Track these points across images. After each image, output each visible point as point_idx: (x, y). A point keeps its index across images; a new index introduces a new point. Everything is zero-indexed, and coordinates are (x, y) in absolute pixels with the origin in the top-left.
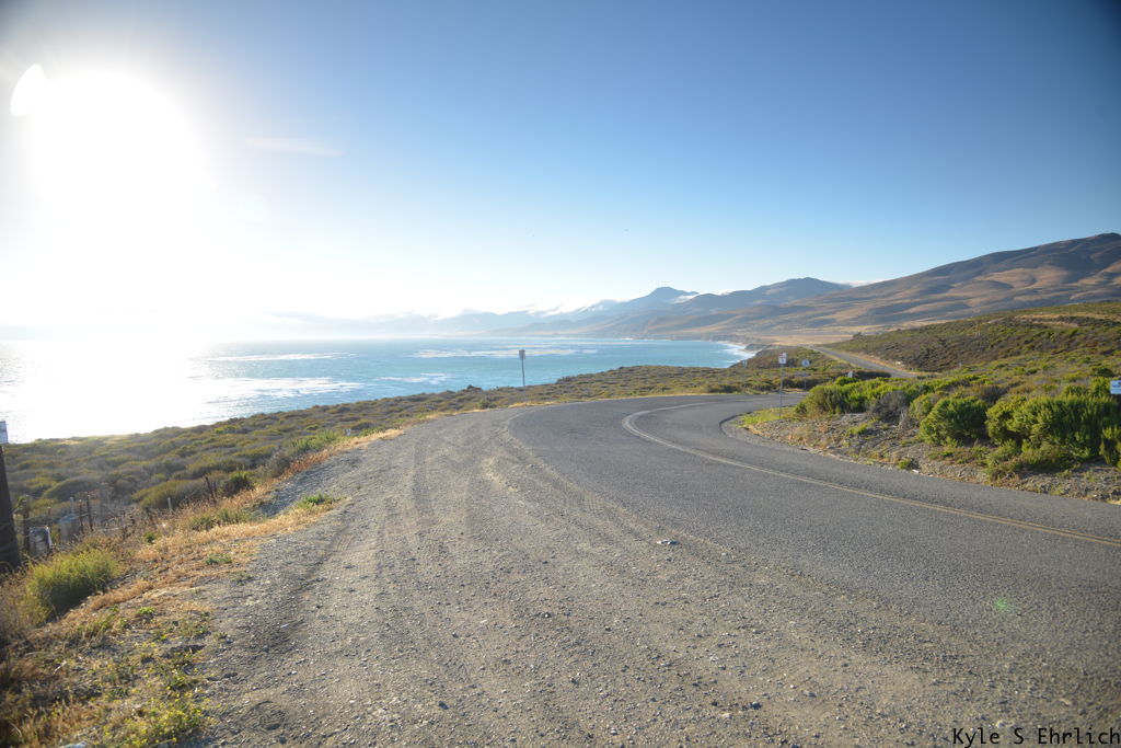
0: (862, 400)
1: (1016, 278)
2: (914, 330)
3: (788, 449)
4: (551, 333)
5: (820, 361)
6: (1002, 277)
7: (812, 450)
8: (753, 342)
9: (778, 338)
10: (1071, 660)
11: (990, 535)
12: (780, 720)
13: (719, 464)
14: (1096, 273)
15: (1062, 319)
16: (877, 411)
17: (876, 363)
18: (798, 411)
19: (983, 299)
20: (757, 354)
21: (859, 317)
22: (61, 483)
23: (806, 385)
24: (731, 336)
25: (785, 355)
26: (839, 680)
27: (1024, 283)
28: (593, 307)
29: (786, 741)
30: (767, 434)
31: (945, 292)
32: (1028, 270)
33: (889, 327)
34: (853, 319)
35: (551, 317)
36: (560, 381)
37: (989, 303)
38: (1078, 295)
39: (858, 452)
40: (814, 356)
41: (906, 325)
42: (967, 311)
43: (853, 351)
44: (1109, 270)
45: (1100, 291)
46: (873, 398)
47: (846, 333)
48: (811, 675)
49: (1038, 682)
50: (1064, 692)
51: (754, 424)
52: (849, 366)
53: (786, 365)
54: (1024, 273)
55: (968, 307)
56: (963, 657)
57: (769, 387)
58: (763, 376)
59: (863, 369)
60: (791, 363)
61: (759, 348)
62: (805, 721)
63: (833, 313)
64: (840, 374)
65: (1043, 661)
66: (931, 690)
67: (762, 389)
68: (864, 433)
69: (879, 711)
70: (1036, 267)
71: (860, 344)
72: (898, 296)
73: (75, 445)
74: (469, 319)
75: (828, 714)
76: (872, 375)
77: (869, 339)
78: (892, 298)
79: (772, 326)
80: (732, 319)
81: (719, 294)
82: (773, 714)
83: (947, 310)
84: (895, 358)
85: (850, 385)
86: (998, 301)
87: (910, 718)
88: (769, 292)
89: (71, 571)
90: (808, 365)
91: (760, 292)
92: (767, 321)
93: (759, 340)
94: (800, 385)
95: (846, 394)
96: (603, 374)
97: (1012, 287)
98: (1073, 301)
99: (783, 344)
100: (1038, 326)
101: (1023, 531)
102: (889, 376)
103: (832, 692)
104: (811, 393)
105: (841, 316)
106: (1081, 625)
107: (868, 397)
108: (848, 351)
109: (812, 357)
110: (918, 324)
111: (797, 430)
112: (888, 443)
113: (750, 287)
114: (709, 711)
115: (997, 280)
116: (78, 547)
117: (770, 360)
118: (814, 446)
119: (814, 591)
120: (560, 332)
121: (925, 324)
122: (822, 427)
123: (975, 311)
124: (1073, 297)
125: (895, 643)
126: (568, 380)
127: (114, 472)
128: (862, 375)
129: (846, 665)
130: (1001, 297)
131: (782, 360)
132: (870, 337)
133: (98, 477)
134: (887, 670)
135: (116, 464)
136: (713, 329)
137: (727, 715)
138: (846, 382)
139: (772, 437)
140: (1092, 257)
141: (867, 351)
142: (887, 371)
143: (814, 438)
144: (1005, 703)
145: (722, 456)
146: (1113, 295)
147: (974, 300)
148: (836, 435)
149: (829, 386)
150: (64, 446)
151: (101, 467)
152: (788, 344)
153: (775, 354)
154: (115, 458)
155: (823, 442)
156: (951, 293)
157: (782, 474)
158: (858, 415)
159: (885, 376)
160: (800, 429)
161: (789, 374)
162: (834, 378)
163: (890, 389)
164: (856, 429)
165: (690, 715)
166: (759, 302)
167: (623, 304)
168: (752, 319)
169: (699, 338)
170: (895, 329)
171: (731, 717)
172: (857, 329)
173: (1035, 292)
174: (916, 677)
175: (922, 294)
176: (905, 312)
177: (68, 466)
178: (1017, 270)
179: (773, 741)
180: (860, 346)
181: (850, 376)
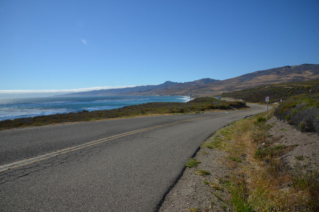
1: (263, 78)
2: (238, 91)
6: (260, 78)
9: (200, 95)
14: (284, 76)
21: (222, 89)
27: (266, 79)
31: (245, 82)
33: (231, 91)
54: (266, 76)
61: (195, 97)
70: (269, 75)
72: (233, 83)
78: (231, 83)
79: (199, 91)
80: (187, 90)
92: (197, 90)
99: (202, 96)
120: (139, 94)
136: (182, 92)
147: (253, 84)
156: (247, 82)
166: (195, 85)
167: (157, 86)
169: (178, 94)
175: (239, 82)
176: (235, 87)
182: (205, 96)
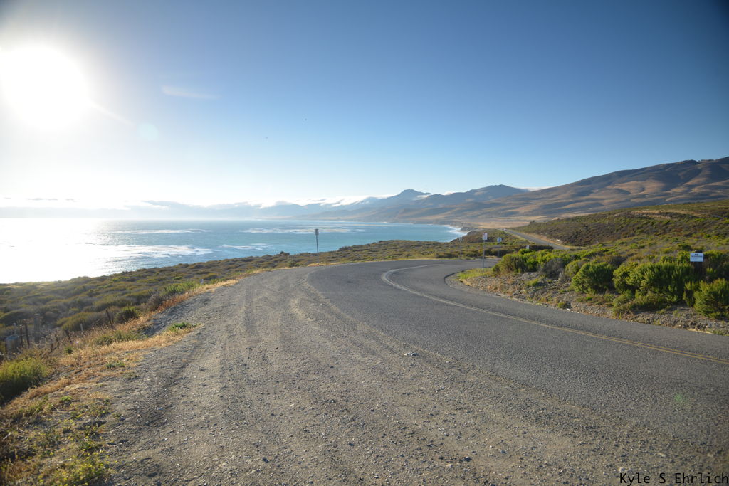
0: (535, 263)
1: (631, 188)
2: (568, 219)
3: (488, 295)
4: (336, 218)
5: (508, 239)
6: (624, 187)
7: (503, 296)
8: (466, 226)
9: (482, 224)
10: (665, 429)
11: (616, 350)
12: (483, 468)
13: (444, 304)
14: (681, 185)
15: (660, 214)
16: (545, 270)
17: (544, 240)
18: (494, 270)
19: (611, 200)
20: (469, 234)
21: (534, 210)
22: (6, 314)
23: (500, 254)
24: (452, 222)
25: (486, 234)
26: (520, 442)
27: (637, 191)
28: (363, 201)
29: (487, 482)
30: (475, 285)
31: (588, 195)
32: (640, 182)
33: (553, 217)
34: (530, 212)
35: (335, 207)
36: (341, 250)
37: (616, 203)
38: (670, 199)
39: (532, 297)
40: (504, 235)
41: (563, 216)
42: (601, 208)
43: (530, 232)
44: (689, 183)
45: (684, 196)
46: (542, 263)
47: (525, 221)
48: (503, 439)
49: (645, 442)
50: (661, 449)
51: (466, 278)
52: (527, 242)
53: (487, 241)
54: (637, 184)
55: (601, 205)
56: (599, 427)
57: (476, 255)
58: (472, 248)
59: (535, 244)
60: (490, 240)
61: (470, 230)
62: (499, 468)
63: (518, 208)
64: (522, 247)
65: (648, 429)
66: (578, 448)
67: (471, 256)
68: (536, 285)
69: (546, 462)
70: (645, 181)
71: (534, 228)
72: (558, 197)
73: (17, 289)
74: (282, 208)
75: (514, 464)
76: (541, 248)
77: (539, 225)
78: (554, 199)
79: (478, 215)
80: (452, 211)
81: (445, 193)
82: (479, 464)
83: (590, 207)
84: (556, 237)
85: (528, 254)
86: (620, 202)
87: (566, 466)
88: (476, 194)
89: (14, 372)
90: (501, 241)
91: (470, 193)
92: (475, 212)
93: (469, 224)
94: (496, 254)
95: (525, 259)
96: (369, 245)
97: (630, 193)
98: (667, 202)
99: (485, 227)
100: (646, 218)
101: (636, 348)
102: (552, 248)
103: (517, 449)
104: (503, 259)
105: (522, 210)
106: (671, 407)
107: (539, 261)
108: (526, 232)
109: (504, 236)
110: (571, 215)
111: (494, 283)
112: (551, 292)
113: (464, 190)
114: (438, 463)
115: (620, 188)
116: (19, 357)
117: (477, 237)
118: (505, 293)
119: (505, 386)
120: (341, 218)
121: (575, 216)
122: (510, 280)
123: (607, 208)
124: (667, 200)
125: (556, 419)
126: (346, 249)
127: (44, 306)
128: (535, 248)
129: (525, 433)
130: (623, 199)
131: (485, 238)
132: (540, 224)
133: (32, 310)
134: (551, 436)
135: (45, 302)
136: (441, 217)
137: (449, 465)
138: (526, 252)
139: (477, 287)
140: (680, 174)
141: (538, 232)
142: (550, 245)
143: (504, 288)
144: (625, 456)
145: (446, 299)
146: (692, 199)
147: (606, 201)
148: (518, 286)
149: (514, 255)
150: (9, 289)
151: (35, 303)
152: (488, 227)
153: (480, 233)
154: (45, 297)
155: (510, 290)
156: (591, 196)
157: (484, 311)
158: (532, 273)
159: (550, 248)
160: (495, 282)
161: (489, 246)
162: (517, 250)
163: (553, 256)
164: (531, 282)
165: (426, 465)
166: (470, 200)
167: (383, 200)
168: (465, 211)
169: (430, 222)
170: (556, 218)
171: (452, 466)
172: (532, 218)
173: (644, 196)
174: (569, 440)
175: (573, 196)
176: (563, 208)
177: (12, 303)
178: (632, 182)
179: (479, 482)
180: (535, 229)
181: (527, 248)
182: (493, 228)
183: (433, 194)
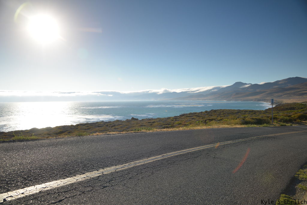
4: (197, 99)
9: (284, 100)
20: (276, 106)
24: (265, 100)
28: (211, 90)
74: (167, 94)
80: (264, 93)
81: (260, 83)
88: (280, 83)
91: (276, 83)
92: (280, 94)
93: (276, 101)
117: (282, 107)
152: (289, 102)
166: (276, 87)
183: (253, 84)
